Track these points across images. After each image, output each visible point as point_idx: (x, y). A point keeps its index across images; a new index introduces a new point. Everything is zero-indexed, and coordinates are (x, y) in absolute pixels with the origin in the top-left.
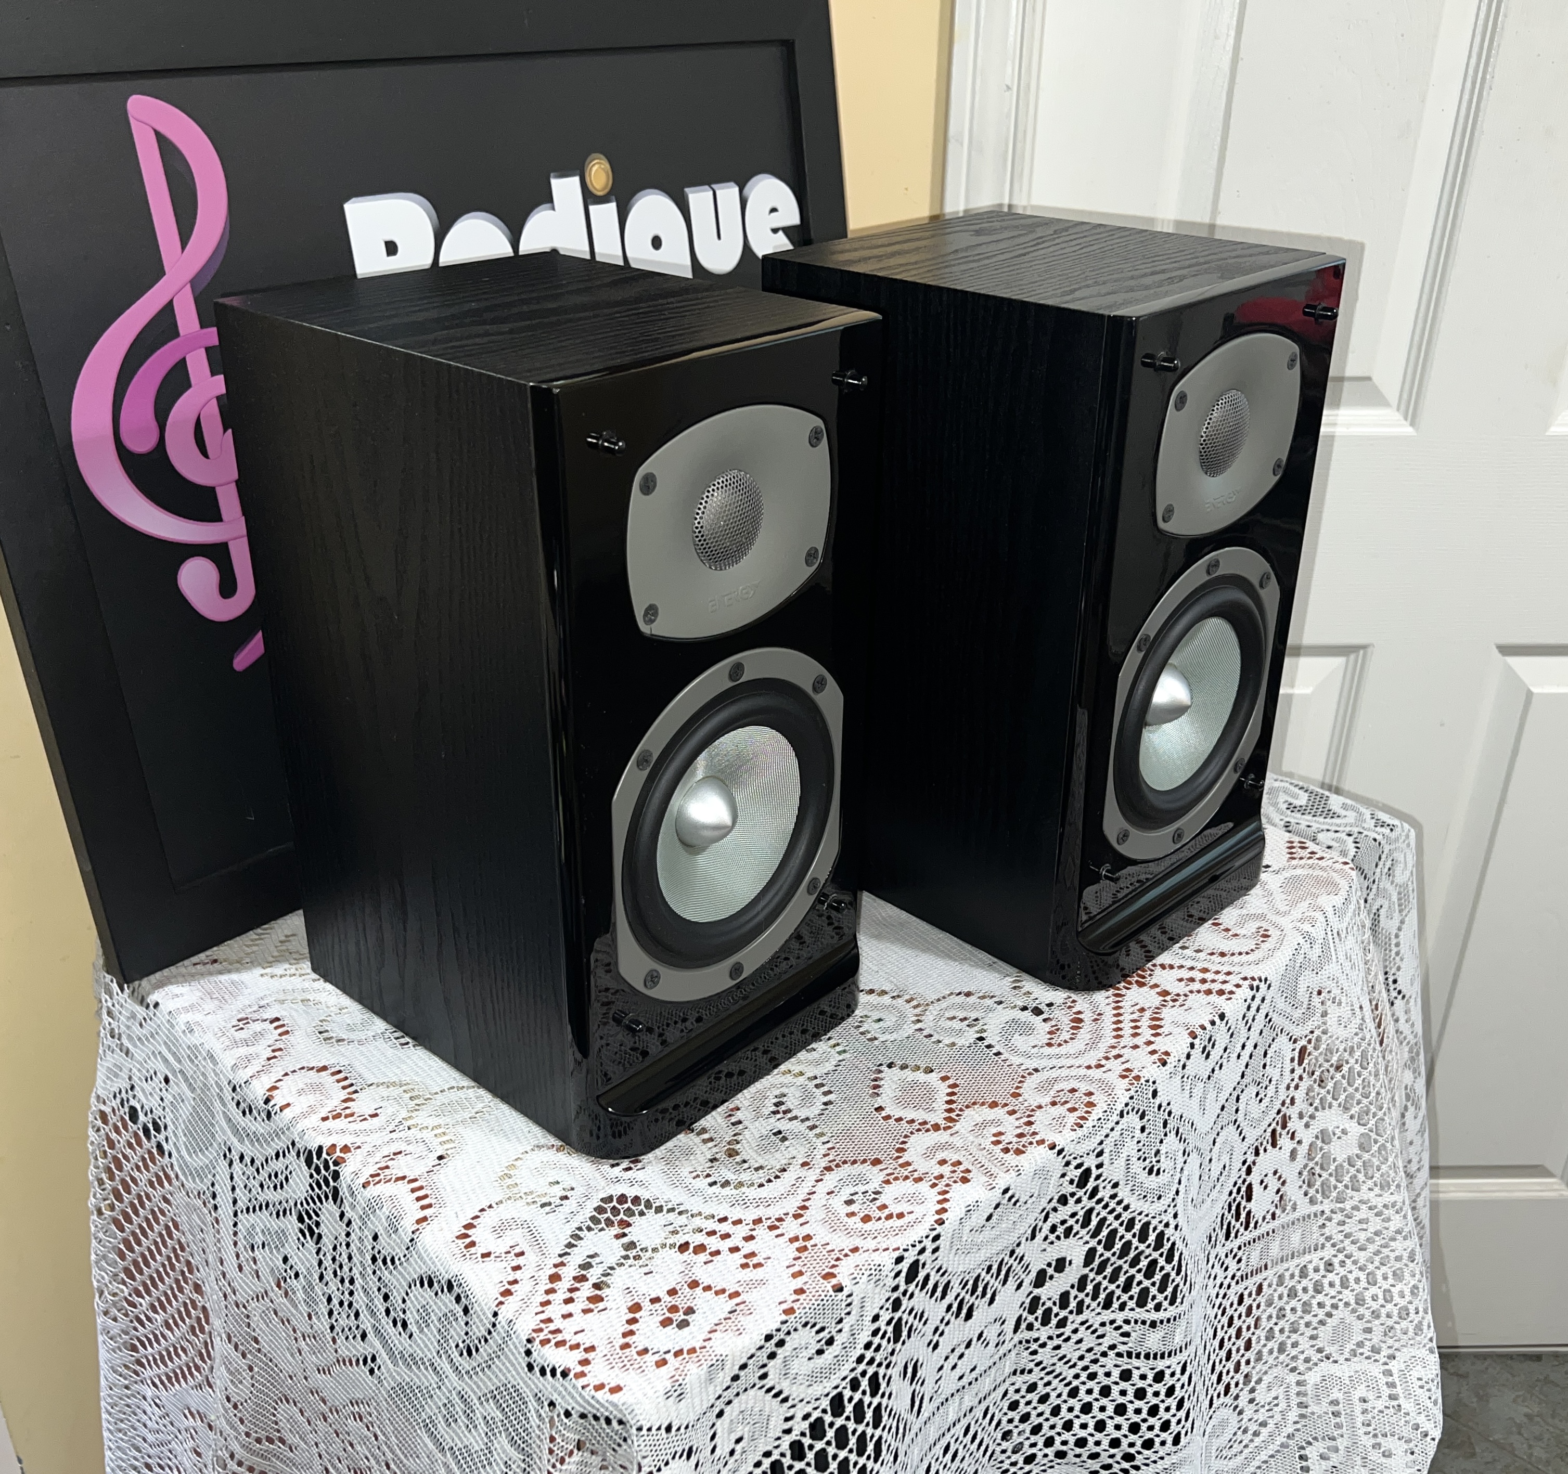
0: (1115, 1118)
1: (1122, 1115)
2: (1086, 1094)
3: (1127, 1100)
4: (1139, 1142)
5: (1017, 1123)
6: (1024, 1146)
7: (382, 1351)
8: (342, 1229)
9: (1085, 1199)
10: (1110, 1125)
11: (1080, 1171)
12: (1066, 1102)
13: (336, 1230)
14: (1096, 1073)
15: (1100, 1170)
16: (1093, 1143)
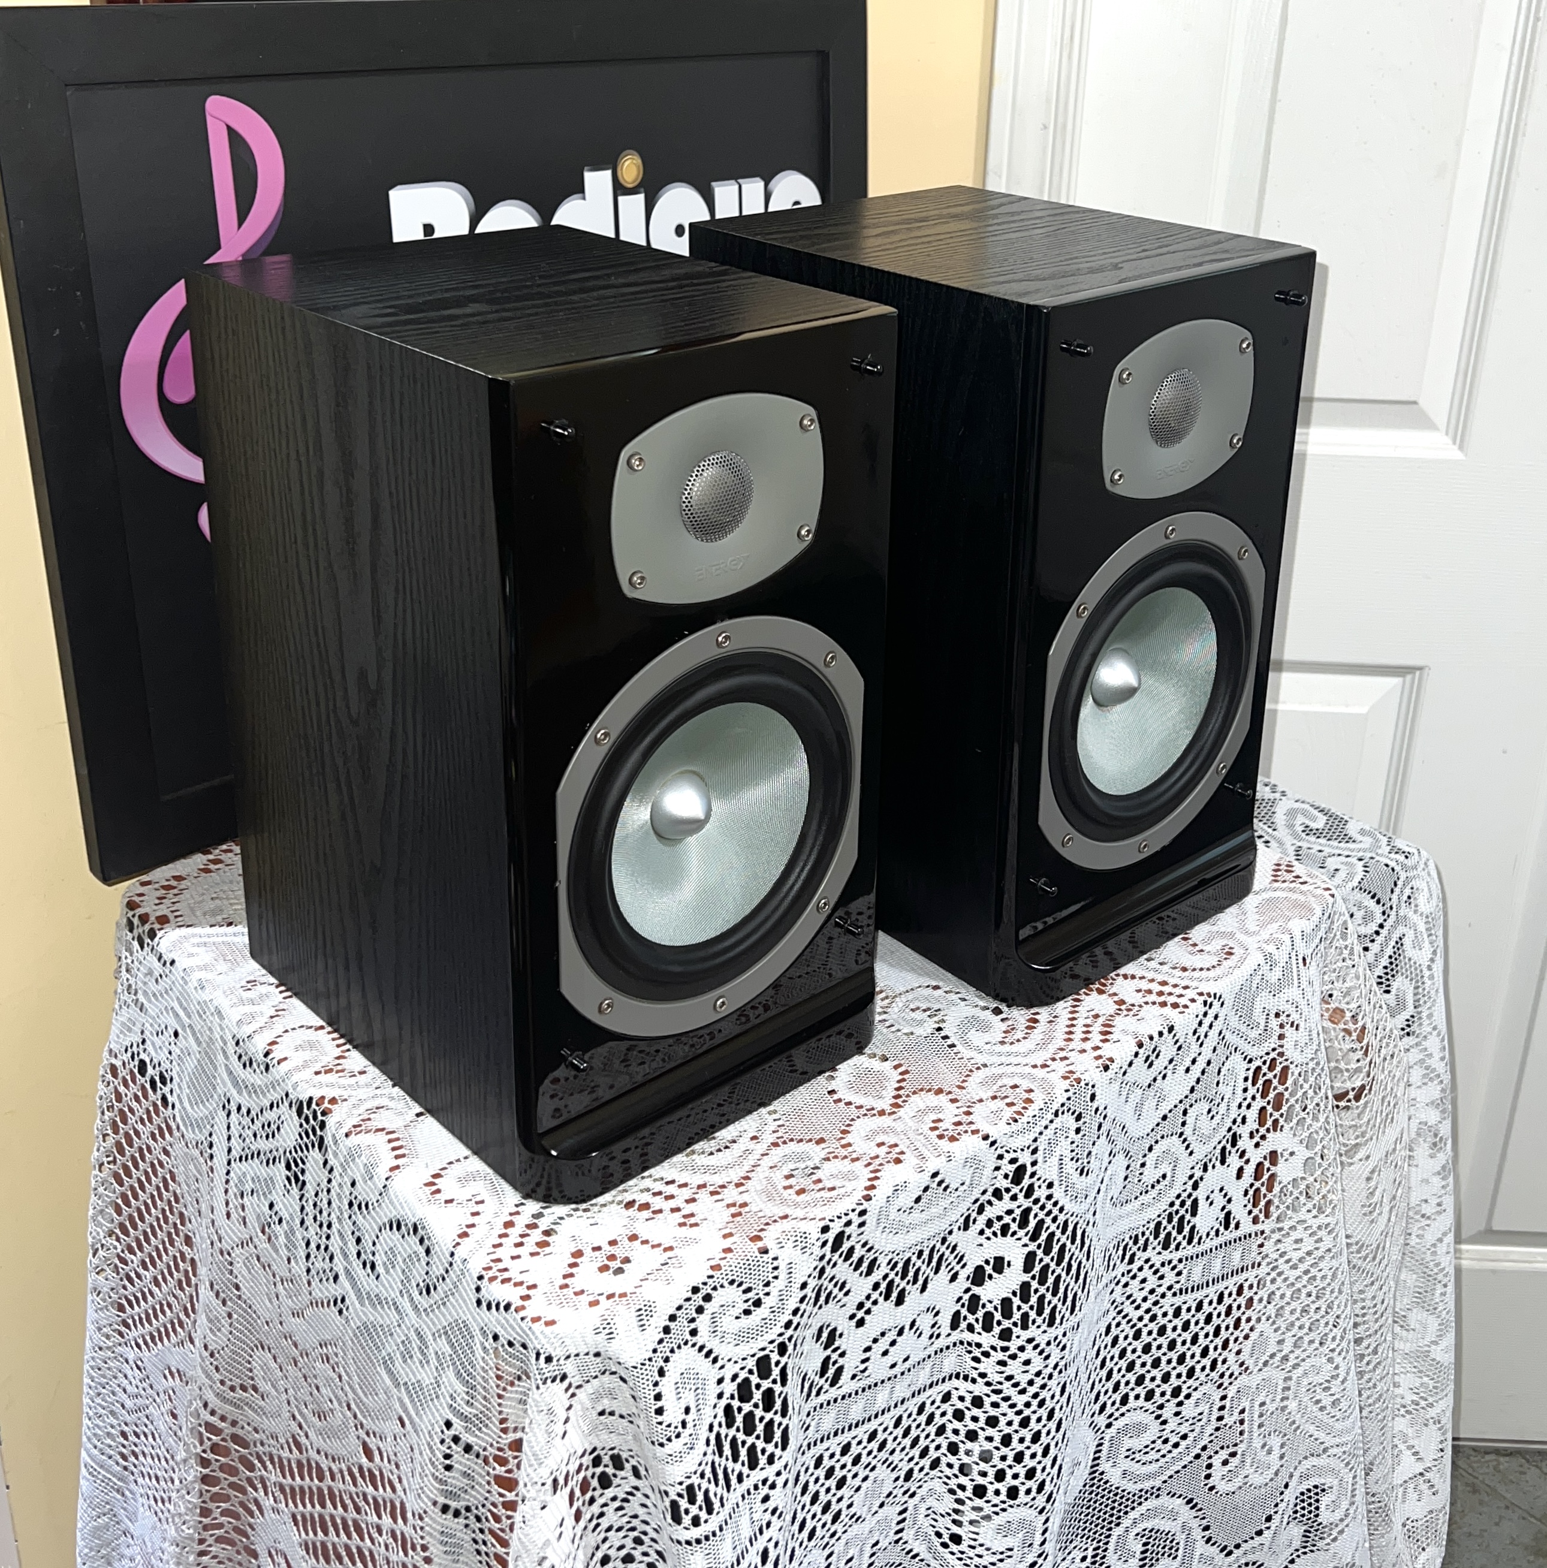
0: (1050, 1116)
1: (1056, 1114)
2: (1026, 1091)
3: (1064, 1100)
4: (1072, 1143)
5: (957, 1112)
6: (959, 1134)
7: (351, 1292)
8: (324, 1175)
9: (1021, 1196)
10: (1044, 1122)
11: (1015, 1166)
12: (1006, 1097)
13: (319, 1177)
14: (1040, 1073)
15: (1035, 1168)
16: (1026, 1140)
